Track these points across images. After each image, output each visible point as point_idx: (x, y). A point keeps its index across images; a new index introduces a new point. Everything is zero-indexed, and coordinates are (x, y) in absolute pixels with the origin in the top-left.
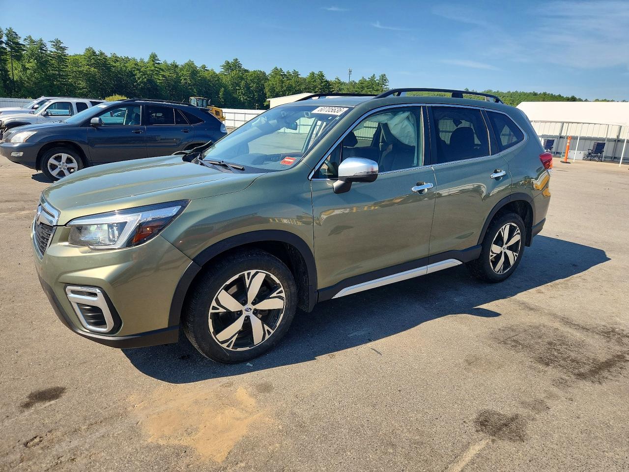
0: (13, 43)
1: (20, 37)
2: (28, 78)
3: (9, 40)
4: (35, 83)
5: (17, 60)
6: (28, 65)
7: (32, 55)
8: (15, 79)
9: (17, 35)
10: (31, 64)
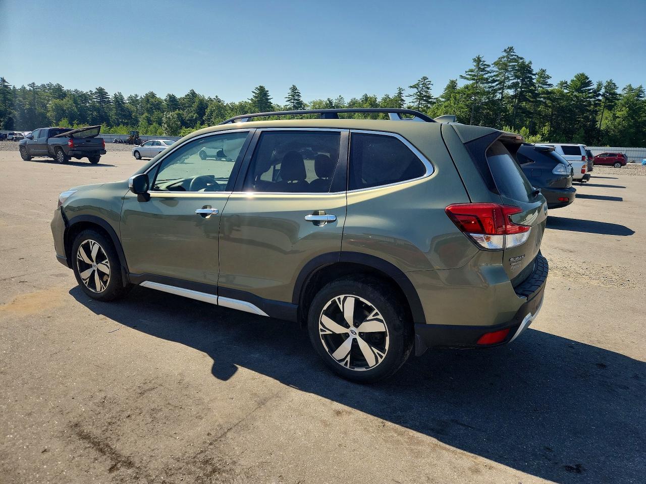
0: (610, 94)
1: (617, 88)
2: (614, 127)
3: (606, 92)
4: (620, 131)
5: (608, 109)
6: (618, 114)
7: (626, 103)
8: (601, 128)
9: (615, 86)
10: (621, 113)
